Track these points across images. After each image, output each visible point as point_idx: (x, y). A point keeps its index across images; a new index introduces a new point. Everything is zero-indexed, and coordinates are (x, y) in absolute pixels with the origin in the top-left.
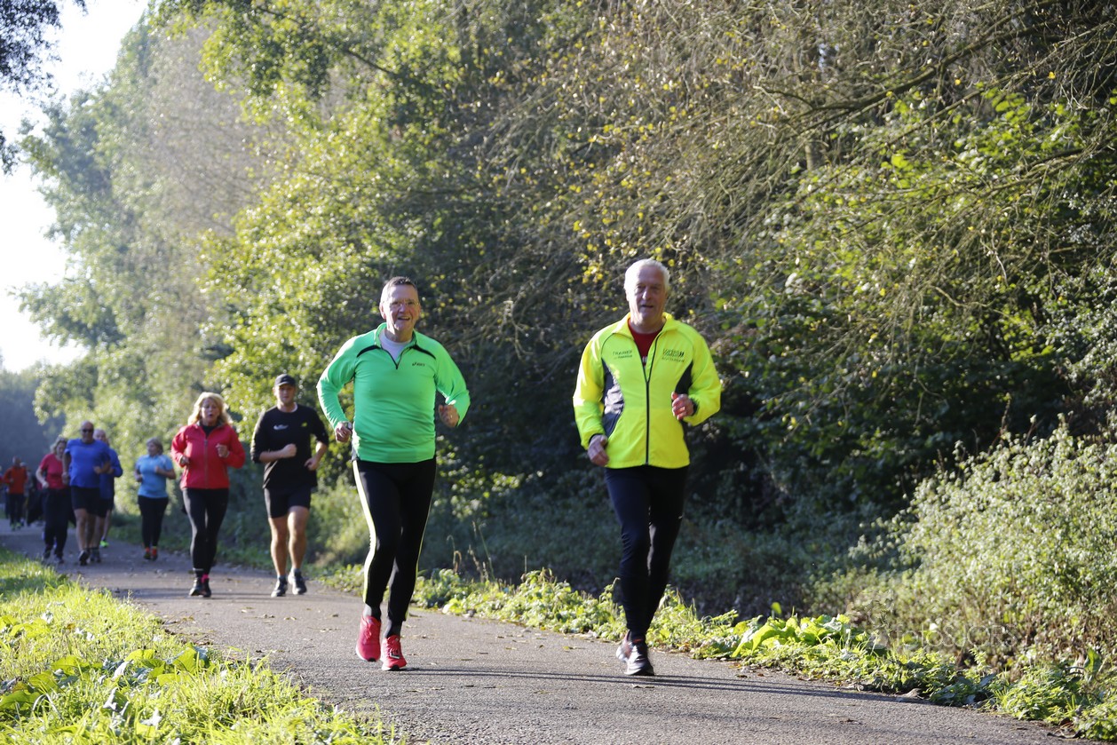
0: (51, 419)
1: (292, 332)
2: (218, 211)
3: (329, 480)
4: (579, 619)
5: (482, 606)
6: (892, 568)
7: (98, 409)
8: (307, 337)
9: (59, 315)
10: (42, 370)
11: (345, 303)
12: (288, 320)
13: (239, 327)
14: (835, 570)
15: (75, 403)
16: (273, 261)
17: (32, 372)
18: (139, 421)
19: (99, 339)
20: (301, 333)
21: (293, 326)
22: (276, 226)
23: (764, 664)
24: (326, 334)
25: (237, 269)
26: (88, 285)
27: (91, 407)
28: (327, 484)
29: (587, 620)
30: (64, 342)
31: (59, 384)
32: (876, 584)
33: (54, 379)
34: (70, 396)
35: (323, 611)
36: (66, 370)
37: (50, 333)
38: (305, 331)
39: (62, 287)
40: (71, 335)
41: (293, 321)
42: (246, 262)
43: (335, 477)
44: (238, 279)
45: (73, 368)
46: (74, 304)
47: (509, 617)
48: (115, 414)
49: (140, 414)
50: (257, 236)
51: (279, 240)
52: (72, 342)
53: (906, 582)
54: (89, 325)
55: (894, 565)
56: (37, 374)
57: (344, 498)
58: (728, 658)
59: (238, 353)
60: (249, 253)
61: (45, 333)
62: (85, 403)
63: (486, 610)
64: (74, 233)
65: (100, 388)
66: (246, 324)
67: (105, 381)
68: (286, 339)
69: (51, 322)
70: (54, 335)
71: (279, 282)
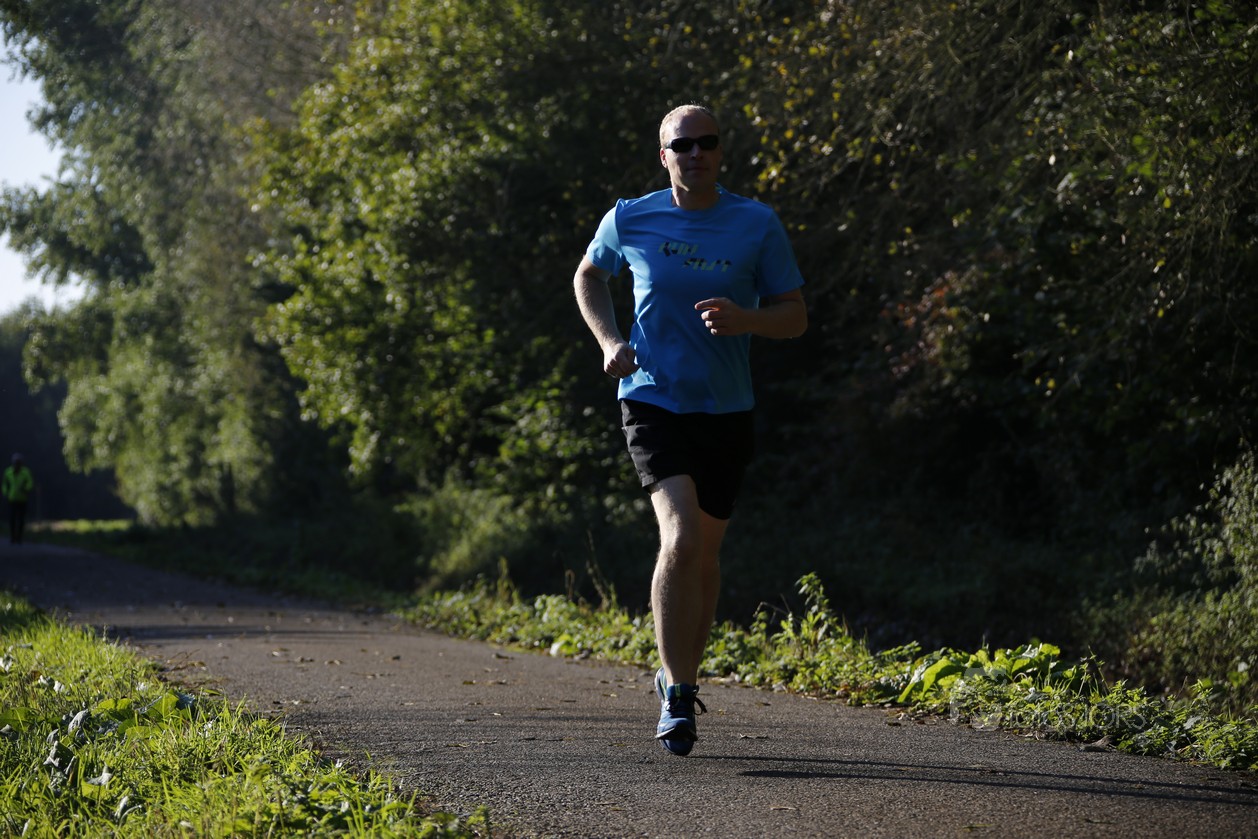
0: (47, 388)
1: (378, 262)
2: (275, 85)
3: (434, 474)
4: (720, 658)
5: (600, 644)
6: (1193, 588)
7: (113, 373)
8: (399, 268)
9: (51, 237)
10: (32, 316)
11: (451, 218)
12: (371, 244)
13: (299, 257)
14: (1115, 591)
15: (81, 364)
16: (351, 161)
17: (17, 320)
18: (171, 391)
19: (112, 271)
20: (387, 263)
21: (377, 253)
22: (355, 110)
23: (935, 710)
24: (425, 263)
25: (303, 175)
26: (95, 195)
27: (104, 371)
28: (431, 480)
29: (730, 659)
30: (62, 279)
31: (58, 338)
32: (1172, 610)
33: (49, 330)
34: (74, 356)
35: (382, 653)
36: (68, 318)
37: (42, 264)
38: (396, 259)
39: (55, 197)
40: (73, 266)
41: (379, 247)
42: (314, 165)
43: (442, 470)
44: (305, 189)
45: (76, 315)
46: (75, 222)
47: (633, 658)
48: (137, 382)
49: (172, 379)
50: (330, 124)
51: (358, 131)
52: (74, 277)
53: (1211, 607)
54: (96, 253)
55: (1197, 582)
56: (25, 323)
57: (454, 501)
58: (894, 704)
59: (302, 293)
60: (318, 152)
61: (35, 266)
62: (95, 365)
63: (607, 649)
64: (73, 118)
65: (115, 342)
66: (310, 253)
67: (123, 333)
68: (369, 272)
69: (41, 249)
70: (46, 267)
71: (359, 189)
